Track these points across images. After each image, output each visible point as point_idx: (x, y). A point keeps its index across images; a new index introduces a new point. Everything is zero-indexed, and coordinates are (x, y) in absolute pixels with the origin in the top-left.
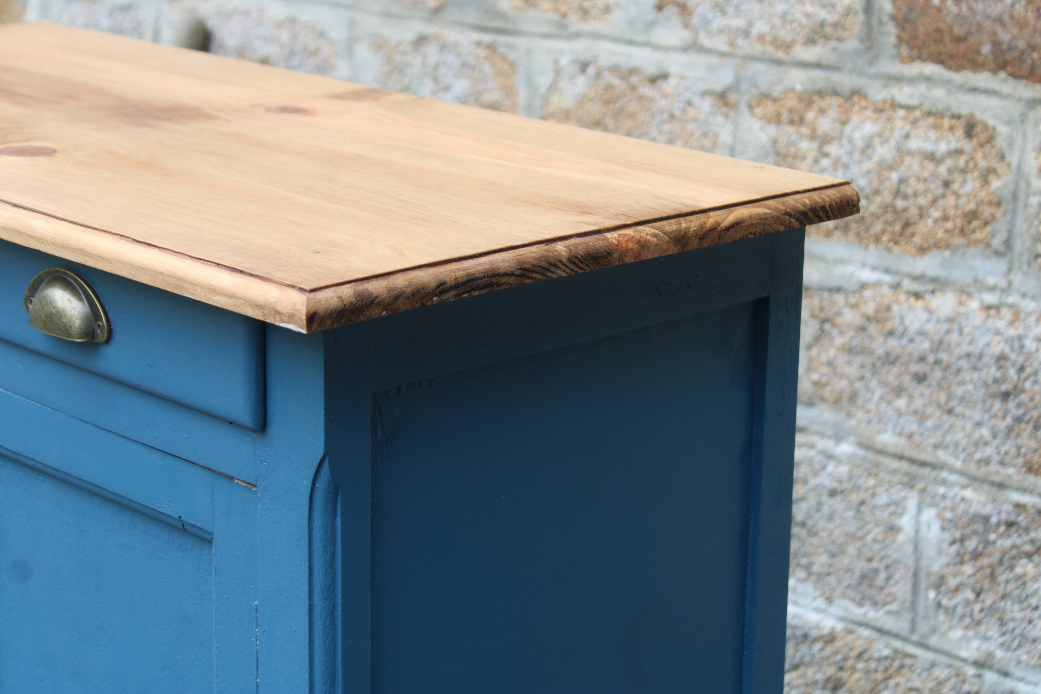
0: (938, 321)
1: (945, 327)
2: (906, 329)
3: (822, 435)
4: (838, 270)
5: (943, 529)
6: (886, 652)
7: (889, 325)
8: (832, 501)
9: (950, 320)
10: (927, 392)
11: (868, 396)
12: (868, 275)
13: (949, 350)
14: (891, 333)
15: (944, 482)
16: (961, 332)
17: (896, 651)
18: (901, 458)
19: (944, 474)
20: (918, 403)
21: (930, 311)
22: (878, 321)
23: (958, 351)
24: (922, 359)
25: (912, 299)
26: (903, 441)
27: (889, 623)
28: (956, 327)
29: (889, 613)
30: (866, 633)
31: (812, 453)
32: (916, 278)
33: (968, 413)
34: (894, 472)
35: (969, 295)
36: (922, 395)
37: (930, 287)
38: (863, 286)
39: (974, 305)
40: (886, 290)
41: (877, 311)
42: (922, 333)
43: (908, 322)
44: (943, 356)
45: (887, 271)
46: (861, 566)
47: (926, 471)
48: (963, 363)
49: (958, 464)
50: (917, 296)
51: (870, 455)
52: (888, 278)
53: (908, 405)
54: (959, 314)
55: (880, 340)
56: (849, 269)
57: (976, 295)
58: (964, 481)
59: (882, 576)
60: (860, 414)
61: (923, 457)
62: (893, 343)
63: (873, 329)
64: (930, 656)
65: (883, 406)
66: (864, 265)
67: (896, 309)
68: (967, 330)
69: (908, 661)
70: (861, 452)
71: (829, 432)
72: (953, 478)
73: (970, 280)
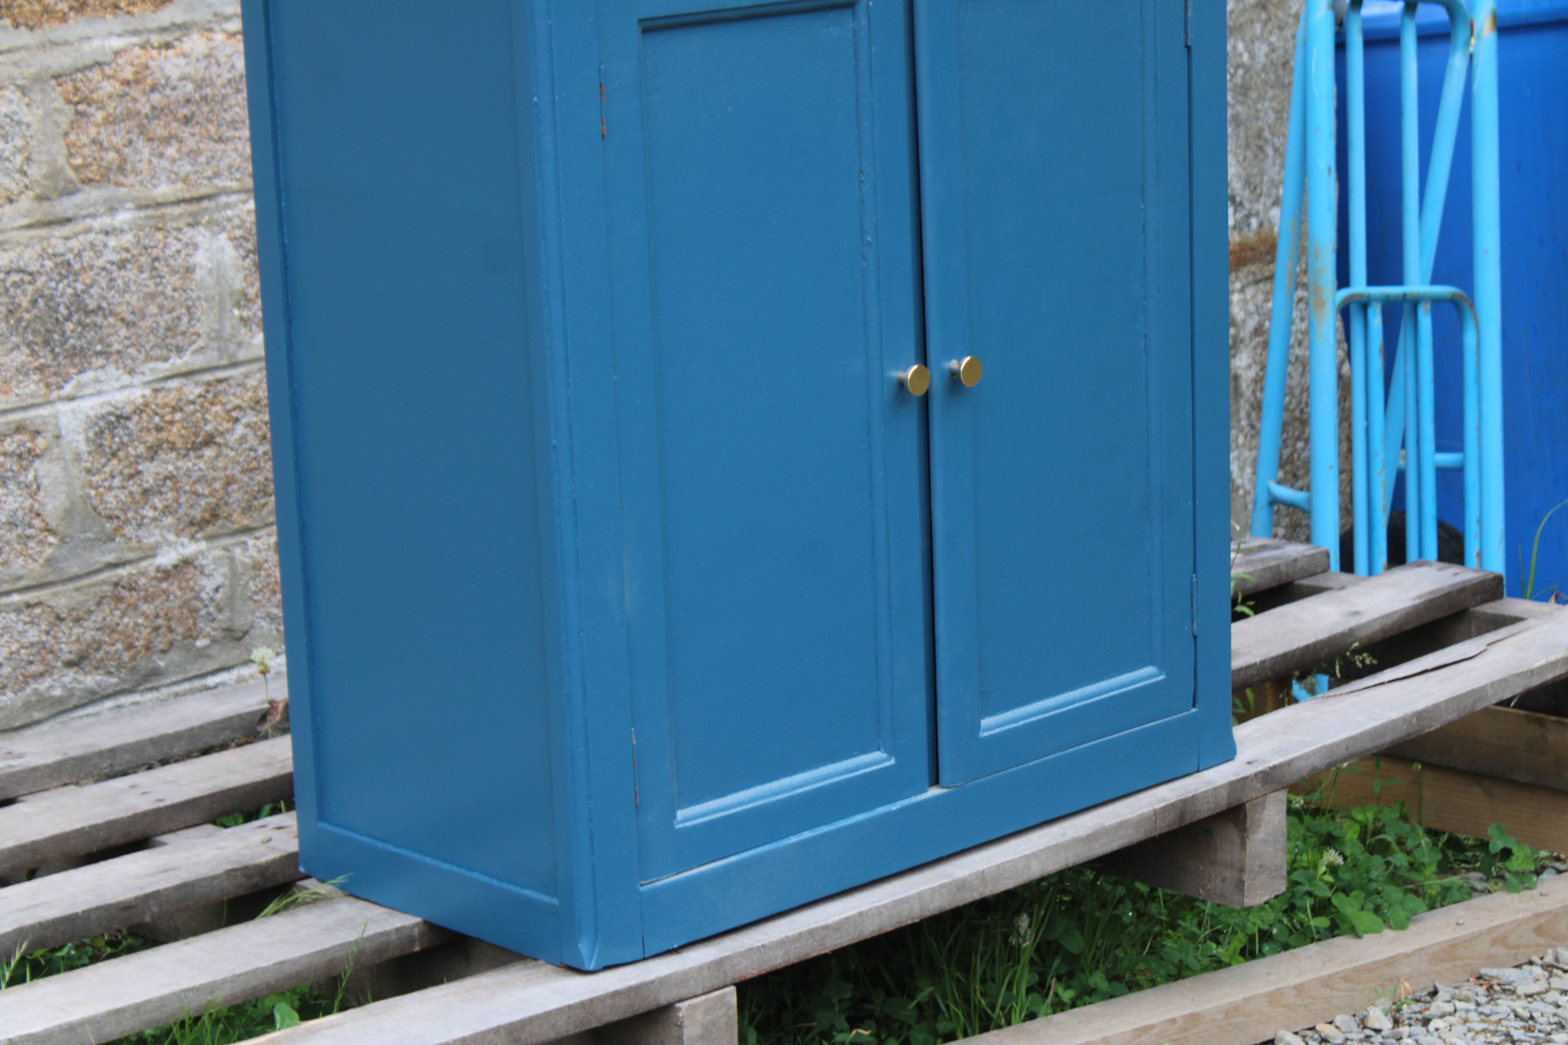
0: (198, 60)
1: (204, 63)
2: (168, 78)
3: (94, 216)
4: (86, 47)
5: (236, 248)
6: (199, 390)
7: (149, 81)
8: (123, 273)
9: (208, 56)
10: (196, 130)
11: (138, 157)
12: (117, 43)
13: (212, 84)
14: (154, 89)
15: (228, 206)
16: (219, 65)
17: (209, 384)
18: (178, 202)
19: (223, 199)
20: (191, 143)
21: (185, 56)
22: (137, 82)
23: (219, 82)
24: (188, 101)
25: (164, 52)
26: (180, 185)
27: (199, 361)
28: (213, 61)
29: (195, 352)
30: (173, 384)
31: (91, 237)
32: (163, 30)
33: (237, 134)
34: (180, 216)
35: (211, 30)
36: (193, 135)
37: (177, 34)
38: (117, 53)
39: (219, 37)
40: (138, 51)
41: (137, 73)
42: (183, 78)
43: (168, 72)
44: (208, 91)
45: (135, 33)
46: (165, 319)
47: (205, 204)
48: (229, 90)
49: (234, 185)
50: (168, 46)
51: (150, 212)
52: (135, 40)
53: (179, 151)
54: (212, 49)
55: (144, 99)
56: (96, 44)
57: (217, 28)
58: (243, 197)
59: (185, 319)
60: (131, 179)
61: (203, 191)
62: (156, 98)
63: (135, 92)
64: (242, 370)
65: (155, 161)
66: (111, 34)
67: (152, 64)
68: (223, 60)
69: (221, 387)
70: (142, 214)
71: (102, 210)
72: (233, 198)
73: (210, 17)
